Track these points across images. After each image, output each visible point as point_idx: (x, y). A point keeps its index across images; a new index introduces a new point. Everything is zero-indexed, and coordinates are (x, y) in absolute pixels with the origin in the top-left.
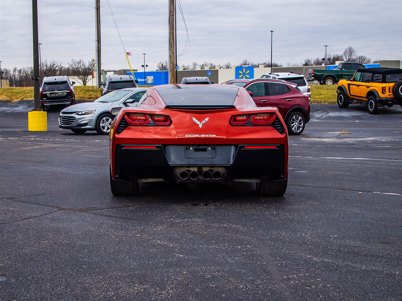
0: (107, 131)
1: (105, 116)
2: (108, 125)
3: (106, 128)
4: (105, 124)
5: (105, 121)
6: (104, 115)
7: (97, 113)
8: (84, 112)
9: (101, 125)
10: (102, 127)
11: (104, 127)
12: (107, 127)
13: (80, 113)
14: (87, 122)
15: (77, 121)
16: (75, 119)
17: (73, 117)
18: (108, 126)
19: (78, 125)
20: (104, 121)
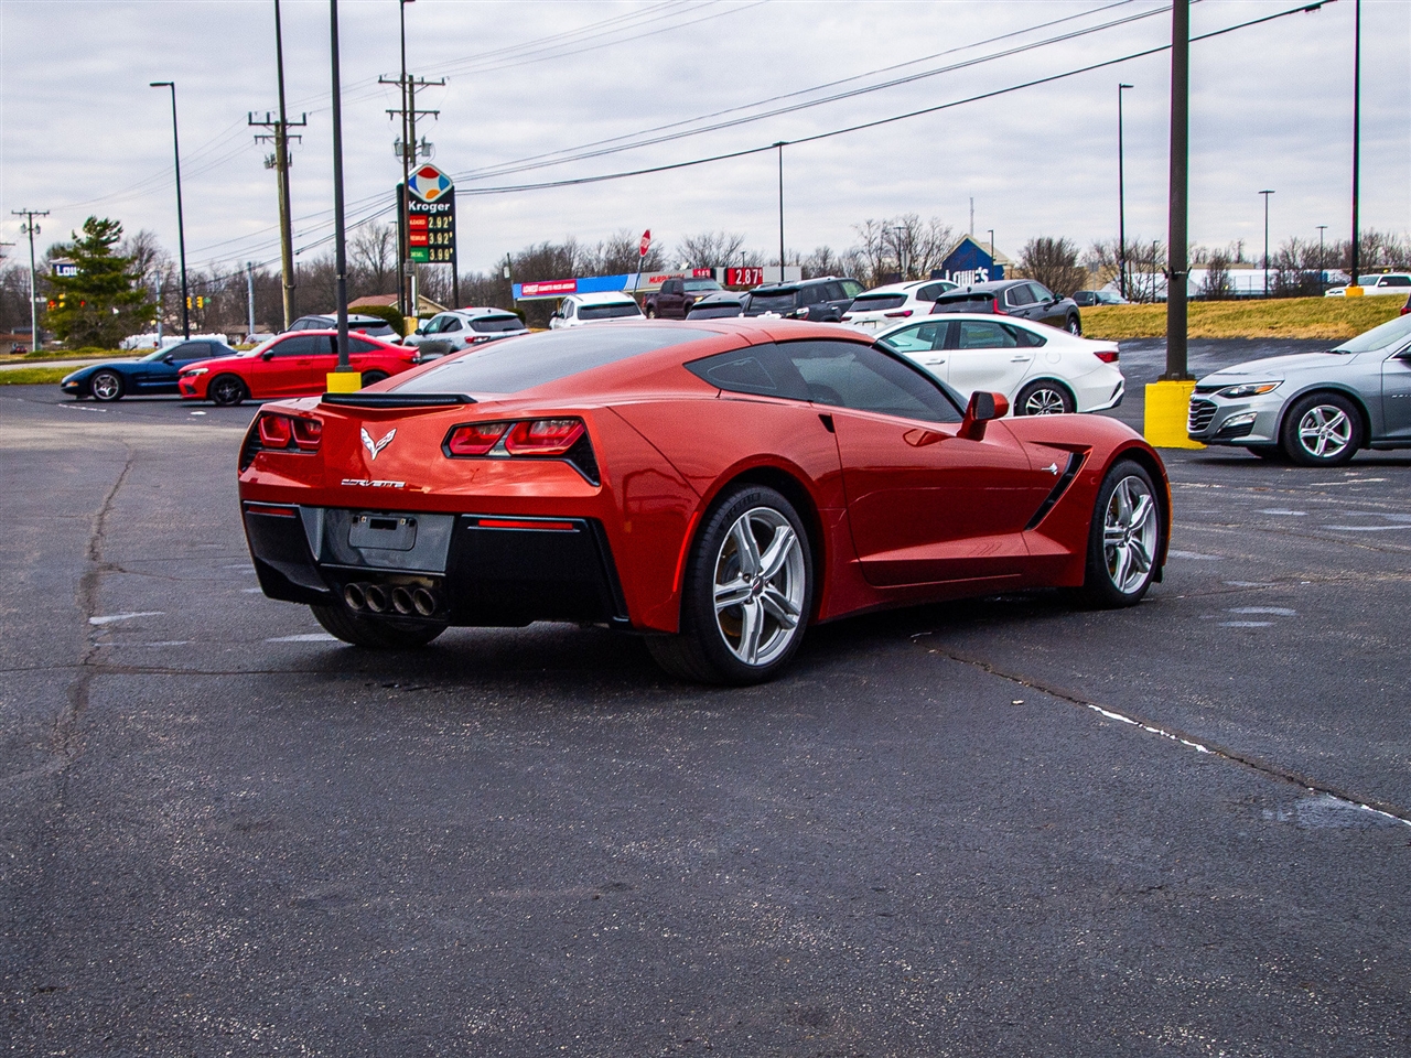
0: (1326, 455)
1: (1318, 400)
2: (1330, 434)
3: (1321, 443)
4: (1318, 431)
5: (1320, 418)
6: (1316, 397)
7: (1286, 392)
8: (1244, 388)
9: (1303, 432)
10: (1306, 439)
11: (1312, 441)
12: (1324, 441)
13: (1235, 391)
14: (1250, 421)
15: (1219, 418)
16: (1214, 411)
17: (1209, 404)
18: (1332, 438)
19: (1223, 430)
20: (1314, 420)
